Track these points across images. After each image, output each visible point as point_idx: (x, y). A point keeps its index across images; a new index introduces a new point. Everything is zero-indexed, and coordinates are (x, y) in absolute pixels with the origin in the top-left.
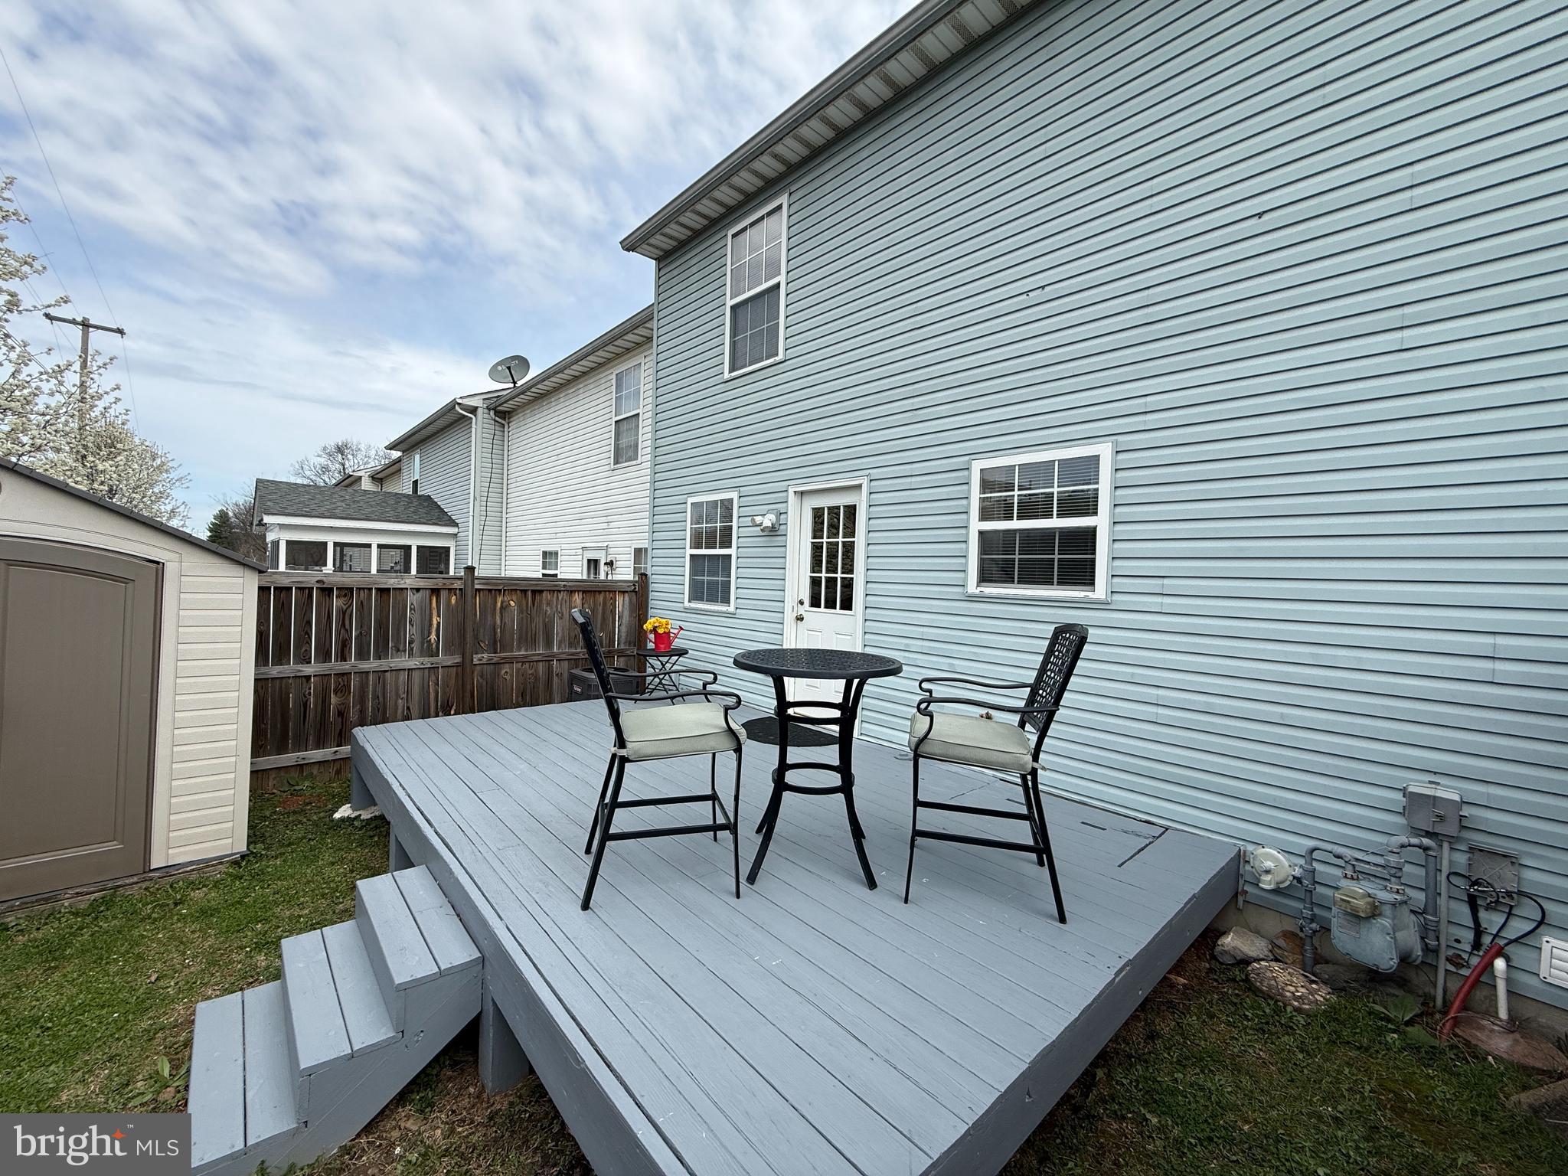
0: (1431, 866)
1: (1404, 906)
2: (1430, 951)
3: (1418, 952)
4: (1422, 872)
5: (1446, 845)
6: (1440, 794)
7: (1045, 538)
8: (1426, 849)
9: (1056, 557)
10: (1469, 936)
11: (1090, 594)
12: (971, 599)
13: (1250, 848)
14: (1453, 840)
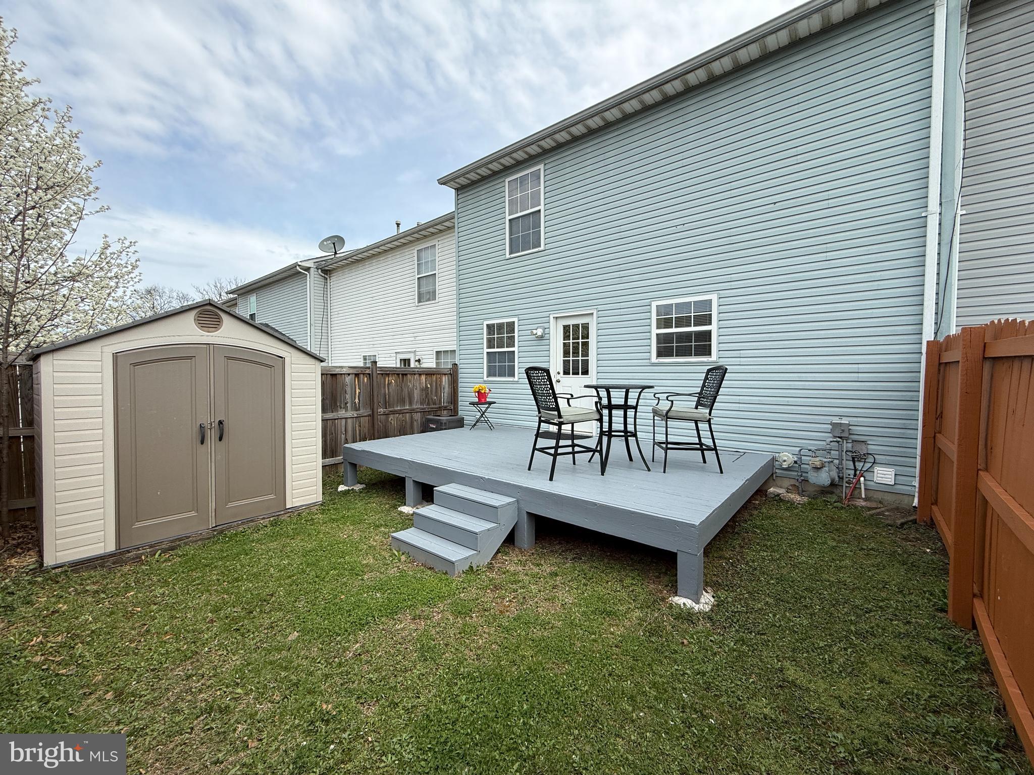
0: (840, 450)
1: (832, 464)
2: (841, 478)
3: (837, 479)
4: (837, 452)
5: (845, 441)
6: (842, 422)
7: (687, 337)
8: (838, 442)
9: (693, 344)
10: (853, 472)
11: (710, 359)
12: (654, 365)
13: (777, 455)
14: (847, 438)
